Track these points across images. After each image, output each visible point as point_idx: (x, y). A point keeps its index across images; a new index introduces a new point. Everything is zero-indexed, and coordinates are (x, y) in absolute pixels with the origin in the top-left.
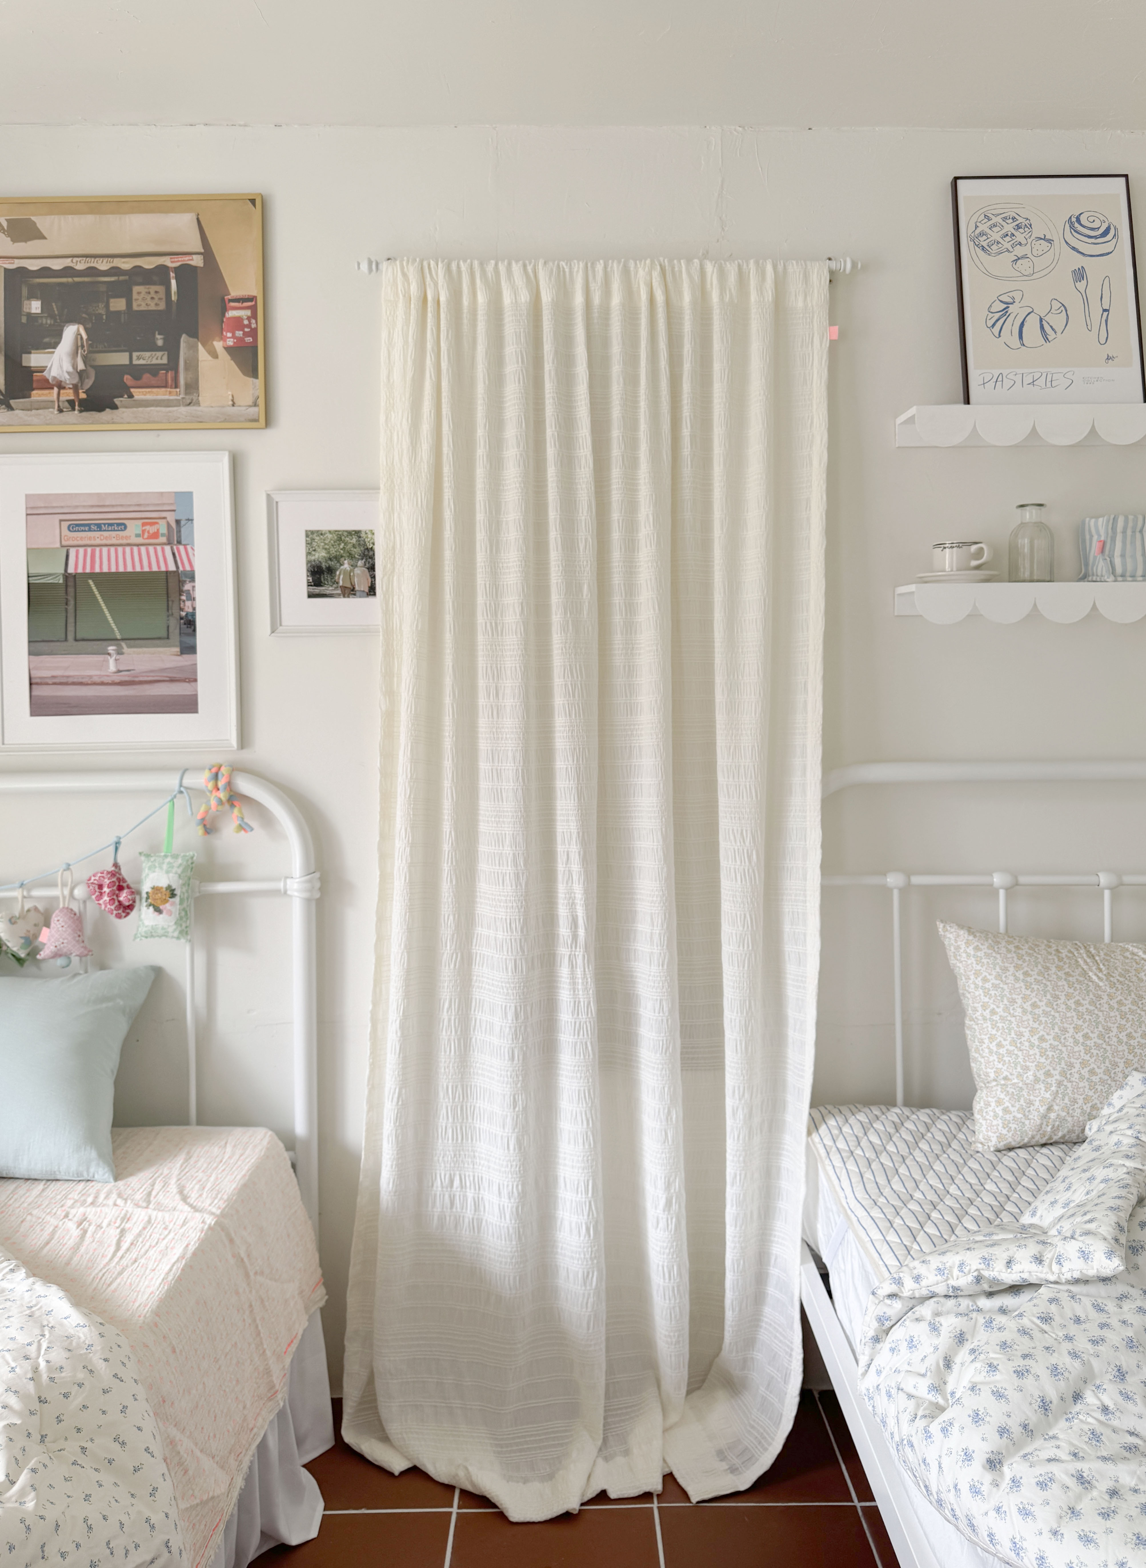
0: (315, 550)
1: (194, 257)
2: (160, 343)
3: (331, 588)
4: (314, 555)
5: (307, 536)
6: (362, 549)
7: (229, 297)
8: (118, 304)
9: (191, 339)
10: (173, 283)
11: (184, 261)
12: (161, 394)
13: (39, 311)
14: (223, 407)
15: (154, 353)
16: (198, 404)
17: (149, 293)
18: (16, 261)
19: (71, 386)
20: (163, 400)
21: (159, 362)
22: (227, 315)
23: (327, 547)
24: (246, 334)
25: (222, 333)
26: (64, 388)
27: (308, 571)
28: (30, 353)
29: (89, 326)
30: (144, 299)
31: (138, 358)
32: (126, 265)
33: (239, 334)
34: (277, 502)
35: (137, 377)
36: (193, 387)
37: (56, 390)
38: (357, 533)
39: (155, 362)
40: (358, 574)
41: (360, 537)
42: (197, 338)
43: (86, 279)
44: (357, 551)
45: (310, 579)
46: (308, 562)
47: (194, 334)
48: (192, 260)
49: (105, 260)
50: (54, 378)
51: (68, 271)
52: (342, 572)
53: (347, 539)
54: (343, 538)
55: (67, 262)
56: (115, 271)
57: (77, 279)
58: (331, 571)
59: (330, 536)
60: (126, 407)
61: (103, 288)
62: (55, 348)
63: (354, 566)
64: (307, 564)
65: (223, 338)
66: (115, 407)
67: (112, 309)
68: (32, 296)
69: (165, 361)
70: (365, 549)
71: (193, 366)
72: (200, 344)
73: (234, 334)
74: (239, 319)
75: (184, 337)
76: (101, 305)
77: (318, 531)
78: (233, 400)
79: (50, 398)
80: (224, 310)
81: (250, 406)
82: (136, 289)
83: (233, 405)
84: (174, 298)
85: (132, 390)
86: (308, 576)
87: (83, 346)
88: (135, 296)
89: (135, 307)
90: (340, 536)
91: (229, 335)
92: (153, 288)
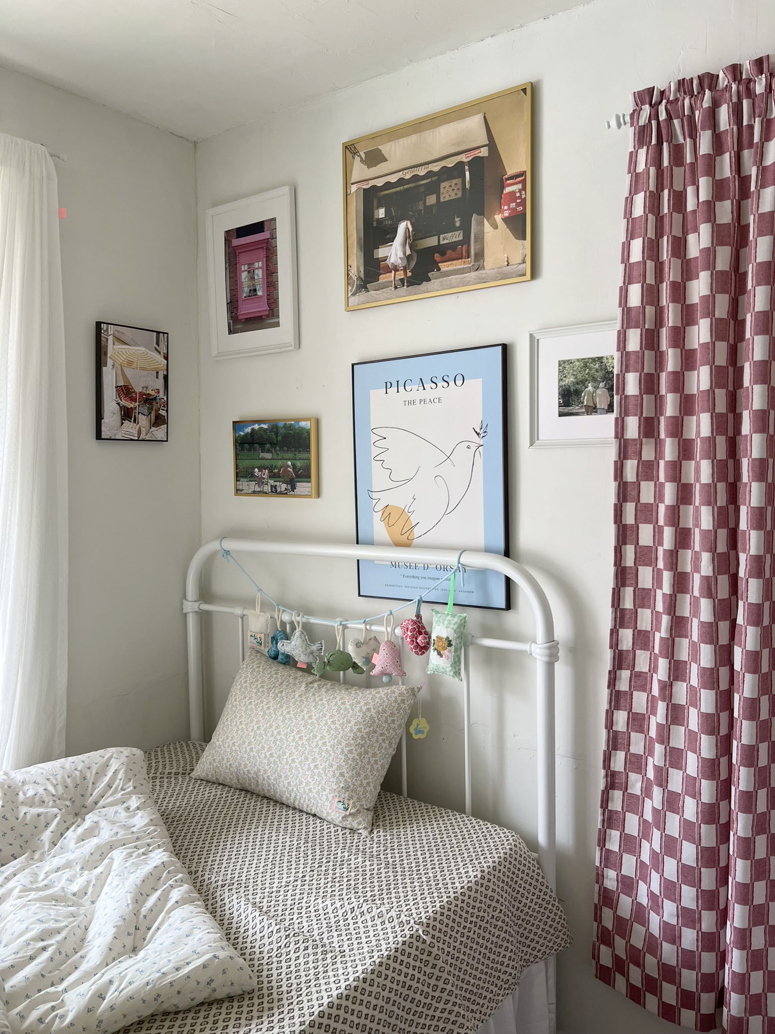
0: (565, 377)
1: (482, 149)
2: (458, 224)
3: (577, 408)
4: (565, 381)
5: (560, 365)
6: (604, 372)
7: (506, 176)
8: (431, 200)
9: (479, 217)
10: (467, 173)
11: (475, 154)
12: (457, 265)
13: (384, 216)
14: (500, 268)
15: (454, 233)
16: (483, 268)
17: (451, 186)
18: (370, 181)
19: (402, 268)
20: (460, 269)
21: (458, 239)
22: (504, 192)
23: (575, 373)
24: (518, 205)
25: (501, 207)
26: (398, 270)
27: (559, 394)
28: (378, 248)
29: (413, 220)
30: (448, 191)
31: (444, 239)
32: (436, 168)
33: (513, 205)
34: (538, 340)
35: (443, 254)
36: (480, 255)
37: (393, 272)
38: (600, 359)
39: (455, 240)
40: (599, 394)
41: (602, 362)
42: (484, 215)
43: (412, 185)
44: (599, 375)
45: (561, 400)
46: (560, 387)
47: (481, 213)
48: (480, 152)
49: (423, 167)
50: (392, 263)
51: (401, 181)
52: (586, 394)
53: (591, 365)
54: (588, 364)
55: (400, 175)
56: (430, 174)
57: (406, 187)
58: (578, 393)
59: (578, 364)
60: (436, 279)
61: (422, 190)
62: (393, 242)
63: (596, 388)
64: (559, 389)
65: (501, 212)
66: (429, 280)
67: (428, 204)
68: (379, 207)
69: (461, 238)
70: (606, 373)
71: (480, 238)
72: (485, 220)
73: (509, 206)
74: (513, 193)
75: (474, 216)
76: (421, 203)
77: (569, 360)
78: (507, 261)
79: (389, 279)
80: (503, 188)
81: (520, 264)
82: (443, 185)
83: (508, 265)
84: (468, 186)
85: (439, 265)
86: (559, 399)
87: (410, 237)
88: (442, 190)
89: (442, 200)
90: (586, 363)
91: (506, 208)
92: (454, 181)
